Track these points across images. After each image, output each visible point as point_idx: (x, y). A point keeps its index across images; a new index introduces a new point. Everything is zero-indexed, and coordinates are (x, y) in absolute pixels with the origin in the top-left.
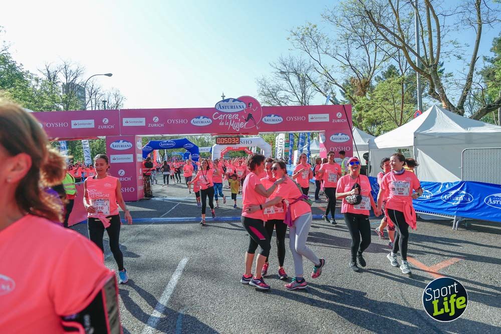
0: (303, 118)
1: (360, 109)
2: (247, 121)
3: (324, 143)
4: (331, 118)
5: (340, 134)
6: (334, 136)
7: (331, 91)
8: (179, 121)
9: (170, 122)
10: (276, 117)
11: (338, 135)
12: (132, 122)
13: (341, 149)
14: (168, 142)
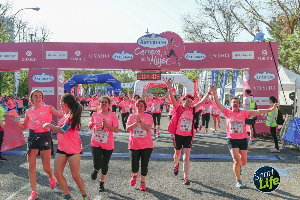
0: (227, 56)
1: (287, 47)
2: (169, 57)
3: (248, 81)
4: (256, 56)
5: (265, 72)
6: (258, 75)
7: (257, 28)
8: (100, 56)
9: (91, 56)
10: (199, 53)
11: (262, 74)
12: (55, 55)
13: (266, 87)
14: (91, 76)
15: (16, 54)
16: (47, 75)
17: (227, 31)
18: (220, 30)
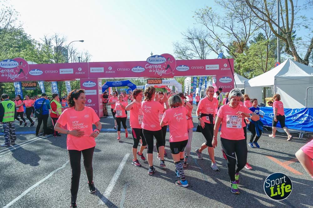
0: (202, 68)
1: (239, 61)
2: (167, 69)
3: (215, 83)
4: (220, 67)
6: (222, 79)
7: (220, 50)
8: (124, 70)
9: (119, 70)
10: (185, 67)
11: (224, 78)
12: (96, 70)
13: (226, 87)
14: (117, 82)
15: (72, 70)
16: (92, 83)
17: (202, 52)
18: (197, 51)
